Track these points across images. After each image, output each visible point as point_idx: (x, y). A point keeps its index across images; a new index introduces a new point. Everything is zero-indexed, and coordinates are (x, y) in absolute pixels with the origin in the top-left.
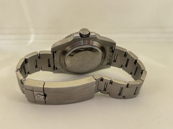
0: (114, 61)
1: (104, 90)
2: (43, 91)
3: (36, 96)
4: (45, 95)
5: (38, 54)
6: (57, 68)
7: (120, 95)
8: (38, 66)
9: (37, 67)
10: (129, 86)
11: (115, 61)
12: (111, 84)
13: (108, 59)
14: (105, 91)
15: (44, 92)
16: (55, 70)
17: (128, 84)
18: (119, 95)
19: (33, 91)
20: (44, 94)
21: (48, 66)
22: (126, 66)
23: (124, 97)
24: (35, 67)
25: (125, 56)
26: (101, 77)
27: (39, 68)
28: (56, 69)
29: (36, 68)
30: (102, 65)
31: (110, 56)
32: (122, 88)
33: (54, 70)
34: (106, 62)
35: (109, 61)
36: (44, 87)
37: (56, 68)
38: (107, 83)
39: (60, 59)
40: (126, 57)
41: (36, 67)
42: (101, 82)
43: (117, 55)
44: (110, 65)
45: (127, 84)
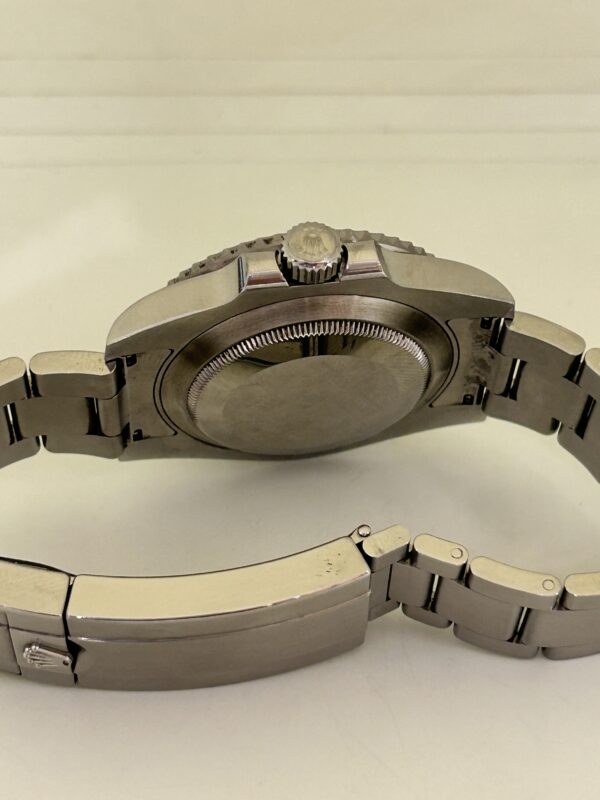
0: (504, 394)
1: (425, 607)
2: (61, 630)
3: (24, 651)
4: (74, 650)
5: (26, 375)
6: (144, 434)
7: (518, 641)
8: (24, 432)
9: (20, 438)
10: (568, 603)
11: (511, 392)
12: (462, 587)
13: (469, 379)
14: (433, 609)
15: (67, 633)
16: (131, 442)
17: (564, 592)
18: (511, 640)
19: (8, 627)
20: (69, 643)
21: (86, 430)
22: (581, 430)
23: (546, 652)
24: (8, 440)
25: (569, 376)
26: (408, 545)
27: (34, 441)
28: (139, 436)
29: (12, 442)
30: (431, 406)
31: (483, 364)
32: (529, 610)
33: (125, 445)
34: (454, 393)
35: (477, 386)
36: (69, 613)
37: (139, 432)
38: (440, 578)
39: (159, 391)
40: (577, 382)
41: (16, 433)
42: (407, 566)
43: (523, 364)
44: (484, 409)
45: (557, 592)
